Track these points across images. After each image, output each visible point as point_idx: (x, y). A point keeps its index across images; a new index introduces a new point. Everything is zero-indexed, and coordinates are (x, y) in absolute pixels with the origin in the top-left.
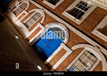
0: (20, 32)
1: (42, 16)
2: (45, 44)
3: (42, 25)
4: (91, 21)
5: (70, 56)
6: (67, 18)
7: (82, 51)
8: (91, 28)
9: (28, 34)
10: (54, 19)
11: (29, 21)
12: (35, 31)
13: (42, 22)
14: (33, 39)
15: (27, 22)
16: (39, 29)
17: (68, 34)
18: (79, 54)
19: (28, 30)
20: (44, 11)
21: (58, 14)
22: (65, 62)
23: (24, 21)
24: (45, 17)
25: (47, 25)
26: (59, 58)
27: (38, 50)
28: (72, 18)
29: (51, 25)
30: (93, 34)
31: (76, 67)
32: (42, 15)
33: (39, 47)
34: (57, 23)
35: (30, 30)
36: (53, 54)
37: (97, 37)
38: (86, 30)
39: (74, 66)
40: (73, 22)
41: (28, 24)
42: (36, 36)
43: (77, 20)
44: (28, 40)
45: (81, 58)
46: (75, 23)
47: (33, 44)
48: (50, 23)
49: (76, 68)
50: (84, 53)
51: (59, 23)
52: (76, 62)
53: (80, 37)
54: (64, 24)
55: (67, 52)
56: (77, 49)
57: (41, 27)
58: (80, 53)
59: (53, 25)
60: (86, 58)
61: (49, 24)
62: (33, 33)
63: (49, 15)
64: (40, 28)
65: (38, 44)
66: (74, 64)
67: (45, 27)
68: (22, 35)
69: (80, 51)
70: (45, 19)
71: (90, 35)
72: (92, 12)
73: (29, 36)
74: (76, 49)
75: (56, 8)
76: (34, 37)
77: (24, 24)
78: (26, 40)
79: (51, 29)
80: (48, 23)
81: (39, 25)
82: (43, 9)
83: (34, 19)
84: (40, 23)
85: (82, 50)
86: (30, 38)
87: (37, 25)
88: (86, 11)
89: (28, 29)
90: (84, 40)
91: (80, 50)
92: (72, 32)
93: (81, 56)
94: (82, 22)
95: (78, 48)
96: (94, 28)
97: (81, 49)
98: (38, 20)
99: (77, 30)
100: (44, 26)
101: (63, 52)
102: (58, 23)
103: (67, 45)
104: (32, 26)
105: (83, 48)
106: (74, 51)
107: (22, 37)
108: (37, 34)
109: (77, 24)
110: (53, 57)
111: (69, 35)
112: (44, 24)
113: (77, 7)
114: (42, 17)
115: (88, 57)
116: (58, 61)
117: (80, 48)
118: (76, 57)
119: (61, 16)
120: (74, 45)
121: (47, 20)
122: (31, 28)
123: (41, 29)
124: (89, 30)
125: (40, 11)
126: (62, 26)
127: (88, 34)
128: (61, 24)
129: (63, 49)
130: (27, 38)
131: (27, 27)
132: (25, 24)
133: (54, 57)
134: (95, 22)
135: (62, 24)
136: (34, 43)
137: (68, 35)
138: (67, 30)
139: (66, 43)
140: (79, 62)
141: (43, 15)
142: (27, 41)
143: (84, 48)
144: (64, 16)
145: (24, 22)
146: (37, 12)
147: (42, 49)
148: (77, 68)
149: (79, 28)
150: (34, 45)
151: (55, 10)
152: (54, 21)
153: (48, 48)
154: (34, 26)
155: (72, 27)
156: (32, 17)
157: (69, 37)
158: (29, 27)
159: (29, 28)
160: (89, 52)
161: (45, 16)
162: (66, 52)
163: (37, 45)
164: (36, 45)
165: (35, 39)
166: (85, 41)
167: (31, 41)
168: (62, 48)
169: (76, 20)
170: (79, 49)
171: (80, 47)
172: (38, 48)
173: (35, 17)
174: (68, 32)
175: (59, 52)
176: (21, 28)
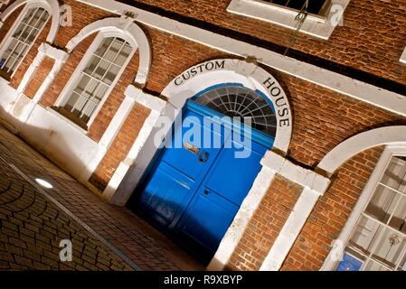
0: (51, 154)
1: (138, 50)
2: (187, 182)
3: (146, 90)
5: (321, 204)
6: (257, 22)
7: (374, 167)
8: (388, 39)
9: (89, 154)
10: (198, 47)
11: (80, 88)
12: (123, 129)
13: (141, 79)
14: (121, 171)
15: (73, 98)
16: (139, 114)
17: (286, 100)
18: (366, 182)
19: (90, 135)
20: (136, 22)
21: (207, 18)
22: (307, 243)
23: (57, 96)
24: (152, 50)
25: (172, 83)
26: (270, 232)
27: (160, 219)
28: (284, 19)
29: (191, 80)
31: (367, 252)
32: (134, 44)
33: (160, 201)
34: (214, 61)
35: (96, 134)
36: (237, 217)
38: (368, 57)
39: (355, 249)
40: (292, 35)
41: (77, 106)
42: (133, 154)
43: (311, 19)
44: (99, 182)
45: (380, 204)
46: (306, 36)
47: (127, 196)
48: (185, 73)
49: (369, 258)
50: (388, 174)
51: (228, 61)
52: (360, 226)
53: (348, 101)
54: (251, 59)
55: (302, 188)
56: (350, 162)
57: (147, 100)
58: (369, 176)
59: (199, 76)
60: (403, 193)
61: (179, 78)
62: (117, 139)
63: (165, 33)
64: (143, 108)
65: (151, 188)
66: (352, 242)
67: (164, 98)
68: (65, 165)
69: (367, 169)
70: (152, 59)
71: (392, 77)
73: (101, 163)
74: (345, 165)
76: (122, 159)
77: (58, 110)
78: (89, 184)
80: (172, 76)
81: (133, 96)
82: (129, 15)
83: (101, 71)
84: (137, 85)
85: (376, 161)
86: (108, 168)
87: (123, 97)
89: (85, 128)
90: (370, 107)
91: (366, 165)
92: (303, 83)
93: (379, 190)
95: (354, 158)
97: (370, 158)
98: (123, 75)
99: (323, 70)
100: (156, 94)
101: (284, 194)
102: (220, 61)
103: (295, 156)
104: (100, 113)
105: (380, 151)
106: (334, 177)
107: (67, 178)
108: (132, 142)
109: (318, 41)
110: (243, 230)
111: (291, 106)
112: (155, 84)
114: (137, 55)
116: (270, 245)
117: (361, 154)
118: (353, 205)
119: (227, 25)
120: (331, 147)
121: (166, 60)
122: (96, 120)
123: (149, 111)
124: (382, 51)
125: (120, 26)
126: (243, 72)
127: (384, 75)
128: (236, 61)
129: (279, 183)
130: (94, 175)
131: (80, 120)
132: (66, 111)
133: (247, 231)
134: (401, 7)
135: (241, 59)
136: (131, 188)
137: (288, 106)
138: (277, 84)
139: (285, 150)
140: (373, 221)
141: (138, 42)
142: (96, 190)
143: (384, 146)
144: (241, 18)
145: (57, 104)
146: (106, 36)
147: (176, 208)
148: (375, 257)
149: (330, 56)
150: (137, 199)
152: (200, 55)
153: (206, 193)
154: (110, 110)
155: (294, 62)
156: (90, 68)
157: (293, 112)
158: (87, 119)
159: (89, 124)
161: (151, 46)
162: (297, 191)
163: (148, 196)
164: (144, 196)
165: (133, 167)
166: (379, 111)
167: (114, 183)
168: (272, 177)
169: (303, 21)
170: (359, 157)
171: (362, 150)
172: (159, 209)
173: (104, 62)
174: (283, 94)
175: (262, 202)
176: (52, 133)
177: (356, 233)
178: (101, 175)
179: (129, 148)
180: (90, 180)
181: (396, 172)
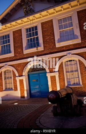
2: (37, 86)
3: (19, 76)
4: (48, 39)
5: (59, 76)
8: (52, 45)
9: (18, 94)
10: (23, 63)
11: (6, 84)
12: (20, 85)
13: (17, 75)
14: (25, 93)
15: (6, 86)
19: (15, 91)
20: (8, 65)
21: (21, 57)
22: (61, 83)
23: (3, 88)
24: (15, 69)
26: (55, 85)
27: (37, 96)
28: (35, 50)
29: (26, 70)
30: (58, 48)
31: (70, 79)
32: (11, 70)
33: (35, 93)
35: (16, 89)
36: (49, 87)
37: (63, 47)
38: (51, 49)
39: (68, 79)
40: (38, 52)
41: (8, 87)
45: (67, 70)
47: (29, 96)
48: (24, 69)
49: (71, 79)
50: (65, 65)
52: (67, 75)
55: (55, 76)
56: (59, 67)
57: (21, 78)
58: (63, 68)
59: (27, 68)
60: (69, 67)
61: (24, 71)
62: (20, 88)
63: (15, 64)
64: (21, 80)
65: (32, 92)
66: (67, 78)
67: (24, 76)
68: (14, 99)
70: (16, 70)
71: (57, 50)
72: (42, 31)
73: (21, 94)
75: (14, 54)
76: (24, 91)
79: (28, 72)
80: (22, 71)
81: (18, 79)
82: (6, 65)
83: (8, 78)
84: (17, 77)
85: (63, 65)
86: (23, 94)
87: (16, 80)
88: (38, 35)
89: (13, 90)
94: (44, 46)
96: (55, 42)
98: (13, 76)
99: (46, 55)
100: (22, 76)
101: (53, 78)
103: (51, 71)
104: (14, 86)
105: (62, 63)
106: (59, 71)
108: (24, 86)
109: (42, 51)
112: (20, 74)
113: (28, 38)
114: (13, 71)
115: (69, 65)
116: (56, 87)
117: (60, 65)
118: (64, 73)
121: (19, 69)
122: (14, 87)
123: (23, 79)
124: (53, 47)
125: (6, 68)
127: (55, 51)
129: (52, 77)
130: (21, 97)
131: (11, 89)
132: (7, 89)
133: (52, 88)
134: (51, 38)
136: (29, 94)
139: (49, 72)
140: (68, 74)
142: (23, 99)
144: (27, 54)
145: (4, 89)
146: (4, 71)
147: (39, 92)
148: (71, 78)
149: (45, 52)
151: (15, 56)
152: (25, 64)
153: (42, 86)
154: (15, 84)
156: (5, 78)
159: (13, 89)
160: (67, 61)
164: (32, 94)
165: (27, 90)
167: (26, 95)
168: (50, 77)
169: (38, 49)
172: (36, 94)
173: (7, 76)
175: (51, 82)
176: (7, 95)
177: (67, 77)
178: (22, 96)
179: (24, 88)
180: (21, 98)
181: (66, 64)
